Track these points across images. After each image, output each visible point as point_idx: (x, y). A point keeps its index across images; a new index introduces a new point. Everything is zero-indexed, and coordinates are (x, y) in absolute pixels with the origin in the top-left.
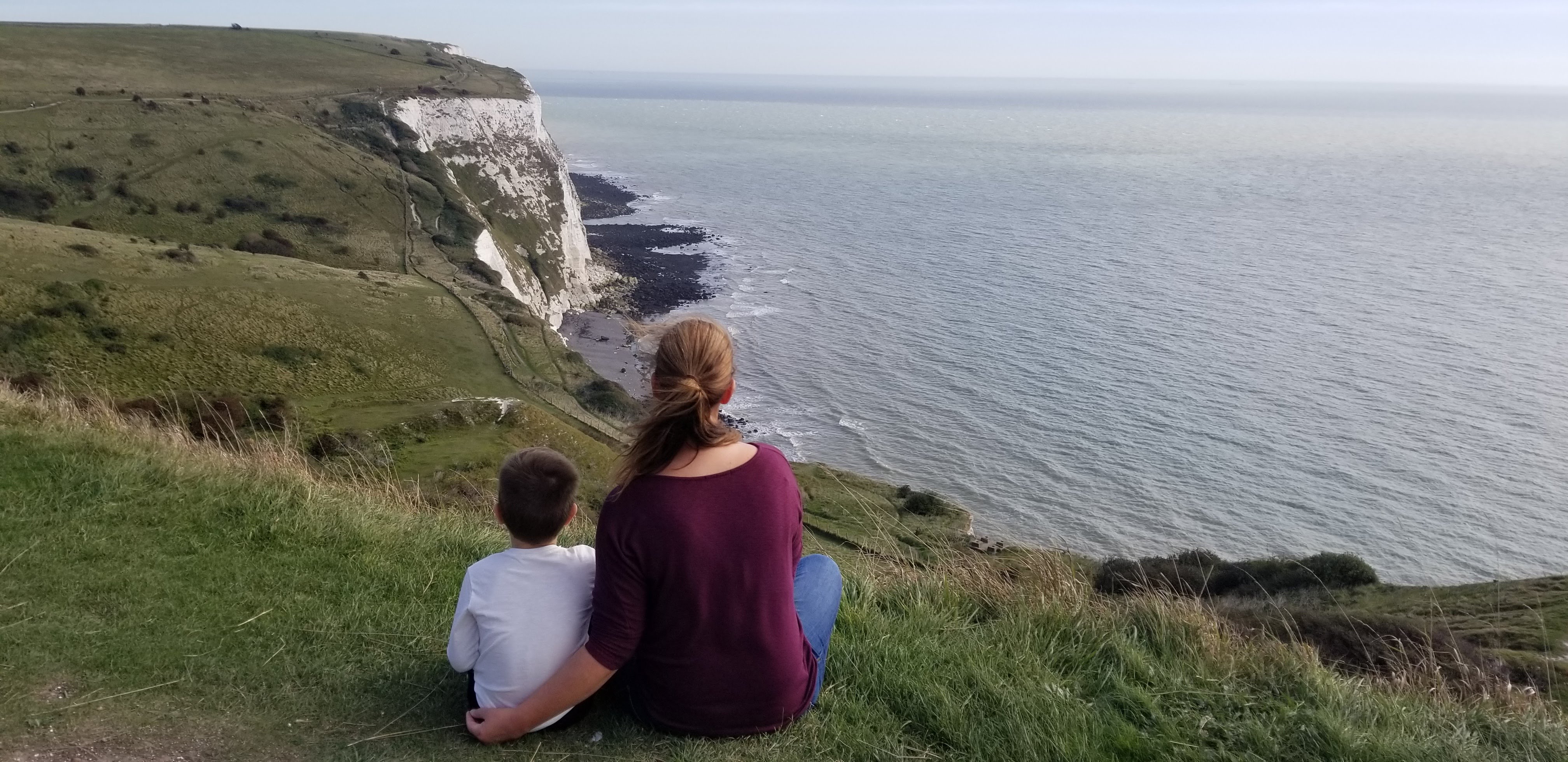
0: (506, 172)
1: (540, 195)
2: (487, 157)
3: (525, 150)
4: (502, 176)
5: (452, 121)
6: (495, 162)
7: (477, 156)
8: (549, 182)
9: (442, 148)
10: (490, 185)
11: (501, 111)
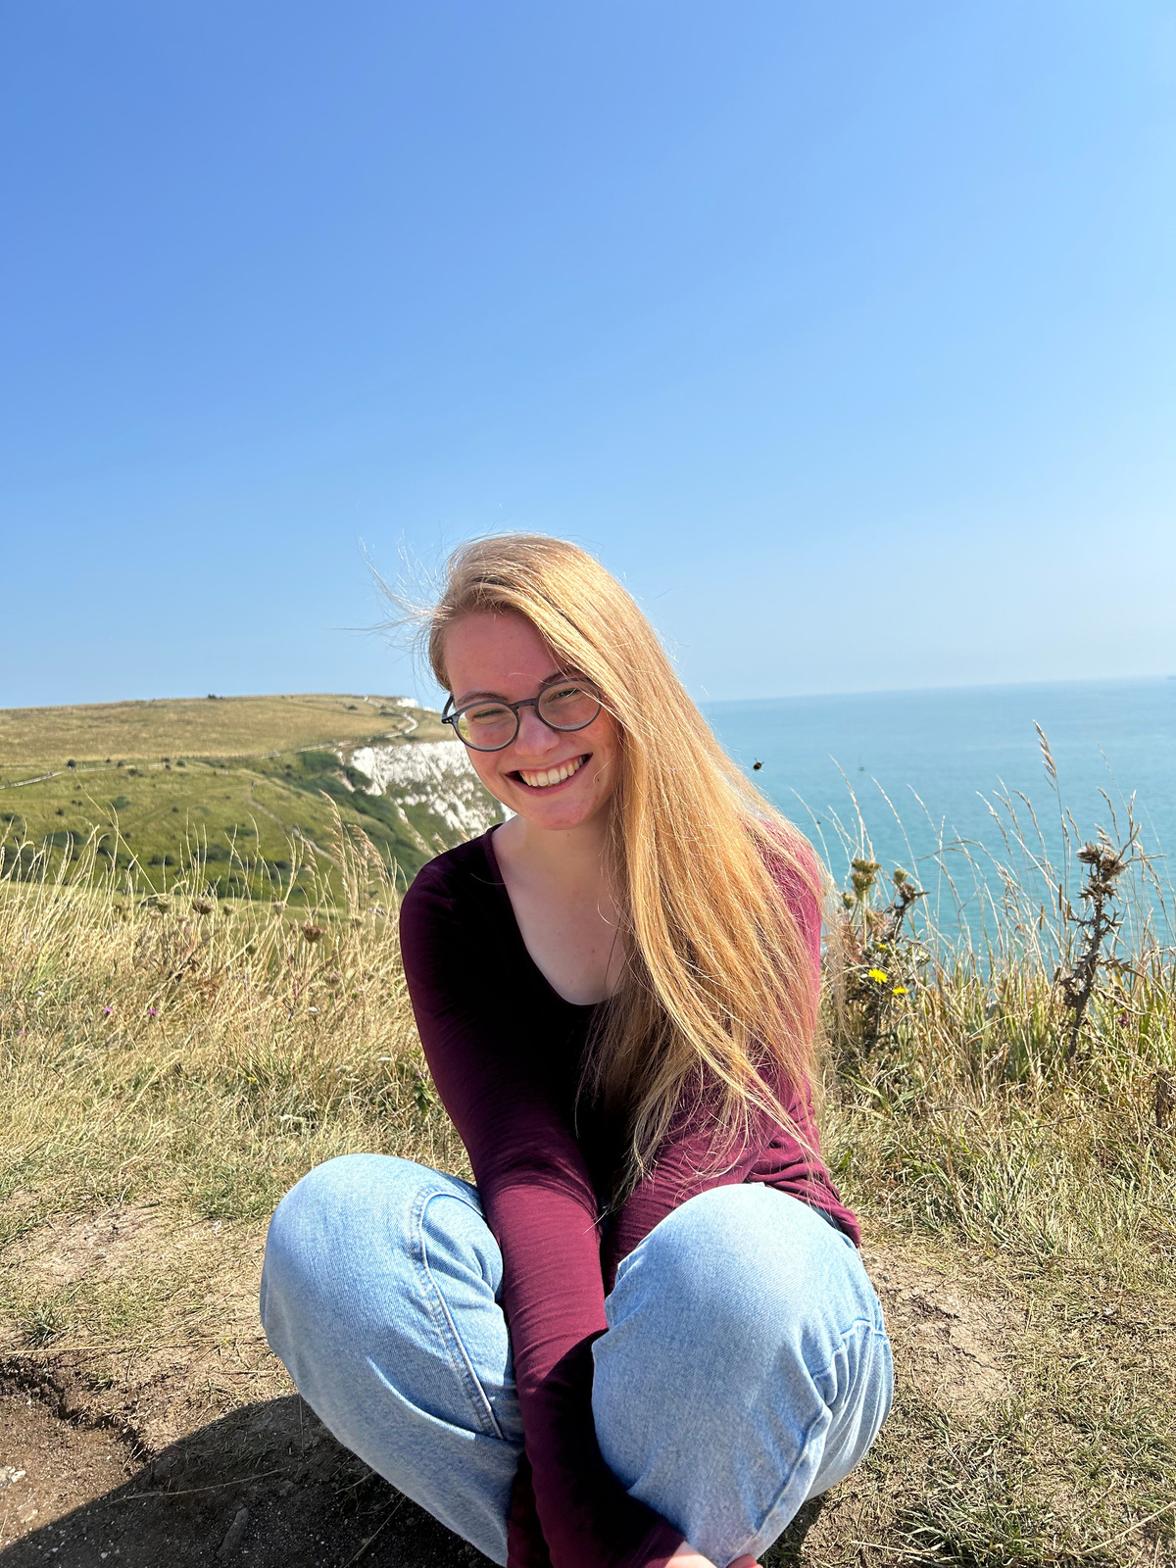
2: (436, 795)
4: (450, 813)
5: (403, 765)
6: (443, 799)
7: (427, 794)
9: (395, 790)
10: (439, 820)
11: (449, 753)
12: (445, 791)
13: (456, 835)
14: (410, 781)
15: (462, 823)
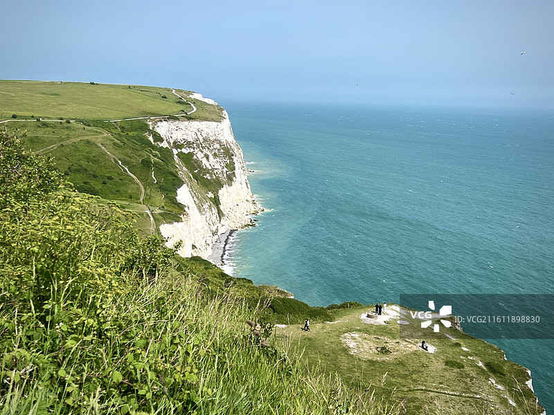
0: (207, 156)
1: (223, 168)
2: (198, 149)
3: (218, 146)
7: (194, 148)
8: (228, 161)
9: (177, 145)
10: (198, 163)
11: (208, 128)
12: (203, 148)
13: (207, 171)
14: (185, 140)
15: (210, 165)
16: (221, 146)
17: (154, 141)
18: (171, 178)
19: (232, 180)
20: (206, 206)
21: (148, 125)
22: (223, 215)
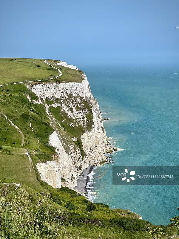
0: (71, 109)
1: (84, 118)
2: (65, 104)
3: (80, 101)
4: (70, 111)
5: (53, 91)
6: (67, 106)
7: (61, 104)
8: (88, 112)
9: (48, 101)
10: (65, 114)
11: (71, 87)
12: (68, 103)
13: (71, 120)
14: (55, 98)
15: (74, 116)
16: (81, 100)
17: (31, 99)
18: (44, 127)
19: (91, 127)
20: (71, 148)
21: (26, 88)
22: (85, 154)
